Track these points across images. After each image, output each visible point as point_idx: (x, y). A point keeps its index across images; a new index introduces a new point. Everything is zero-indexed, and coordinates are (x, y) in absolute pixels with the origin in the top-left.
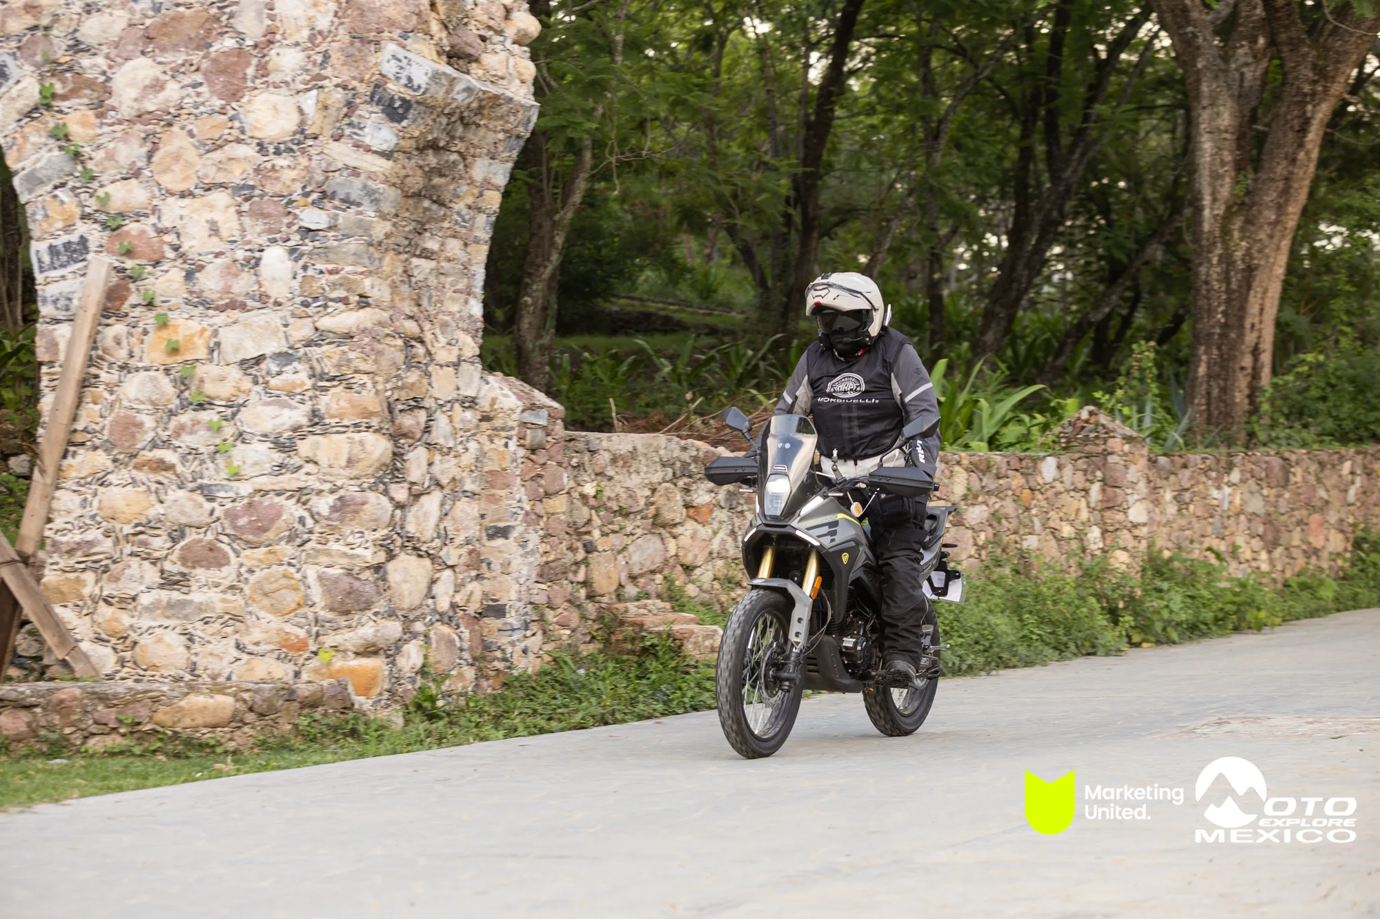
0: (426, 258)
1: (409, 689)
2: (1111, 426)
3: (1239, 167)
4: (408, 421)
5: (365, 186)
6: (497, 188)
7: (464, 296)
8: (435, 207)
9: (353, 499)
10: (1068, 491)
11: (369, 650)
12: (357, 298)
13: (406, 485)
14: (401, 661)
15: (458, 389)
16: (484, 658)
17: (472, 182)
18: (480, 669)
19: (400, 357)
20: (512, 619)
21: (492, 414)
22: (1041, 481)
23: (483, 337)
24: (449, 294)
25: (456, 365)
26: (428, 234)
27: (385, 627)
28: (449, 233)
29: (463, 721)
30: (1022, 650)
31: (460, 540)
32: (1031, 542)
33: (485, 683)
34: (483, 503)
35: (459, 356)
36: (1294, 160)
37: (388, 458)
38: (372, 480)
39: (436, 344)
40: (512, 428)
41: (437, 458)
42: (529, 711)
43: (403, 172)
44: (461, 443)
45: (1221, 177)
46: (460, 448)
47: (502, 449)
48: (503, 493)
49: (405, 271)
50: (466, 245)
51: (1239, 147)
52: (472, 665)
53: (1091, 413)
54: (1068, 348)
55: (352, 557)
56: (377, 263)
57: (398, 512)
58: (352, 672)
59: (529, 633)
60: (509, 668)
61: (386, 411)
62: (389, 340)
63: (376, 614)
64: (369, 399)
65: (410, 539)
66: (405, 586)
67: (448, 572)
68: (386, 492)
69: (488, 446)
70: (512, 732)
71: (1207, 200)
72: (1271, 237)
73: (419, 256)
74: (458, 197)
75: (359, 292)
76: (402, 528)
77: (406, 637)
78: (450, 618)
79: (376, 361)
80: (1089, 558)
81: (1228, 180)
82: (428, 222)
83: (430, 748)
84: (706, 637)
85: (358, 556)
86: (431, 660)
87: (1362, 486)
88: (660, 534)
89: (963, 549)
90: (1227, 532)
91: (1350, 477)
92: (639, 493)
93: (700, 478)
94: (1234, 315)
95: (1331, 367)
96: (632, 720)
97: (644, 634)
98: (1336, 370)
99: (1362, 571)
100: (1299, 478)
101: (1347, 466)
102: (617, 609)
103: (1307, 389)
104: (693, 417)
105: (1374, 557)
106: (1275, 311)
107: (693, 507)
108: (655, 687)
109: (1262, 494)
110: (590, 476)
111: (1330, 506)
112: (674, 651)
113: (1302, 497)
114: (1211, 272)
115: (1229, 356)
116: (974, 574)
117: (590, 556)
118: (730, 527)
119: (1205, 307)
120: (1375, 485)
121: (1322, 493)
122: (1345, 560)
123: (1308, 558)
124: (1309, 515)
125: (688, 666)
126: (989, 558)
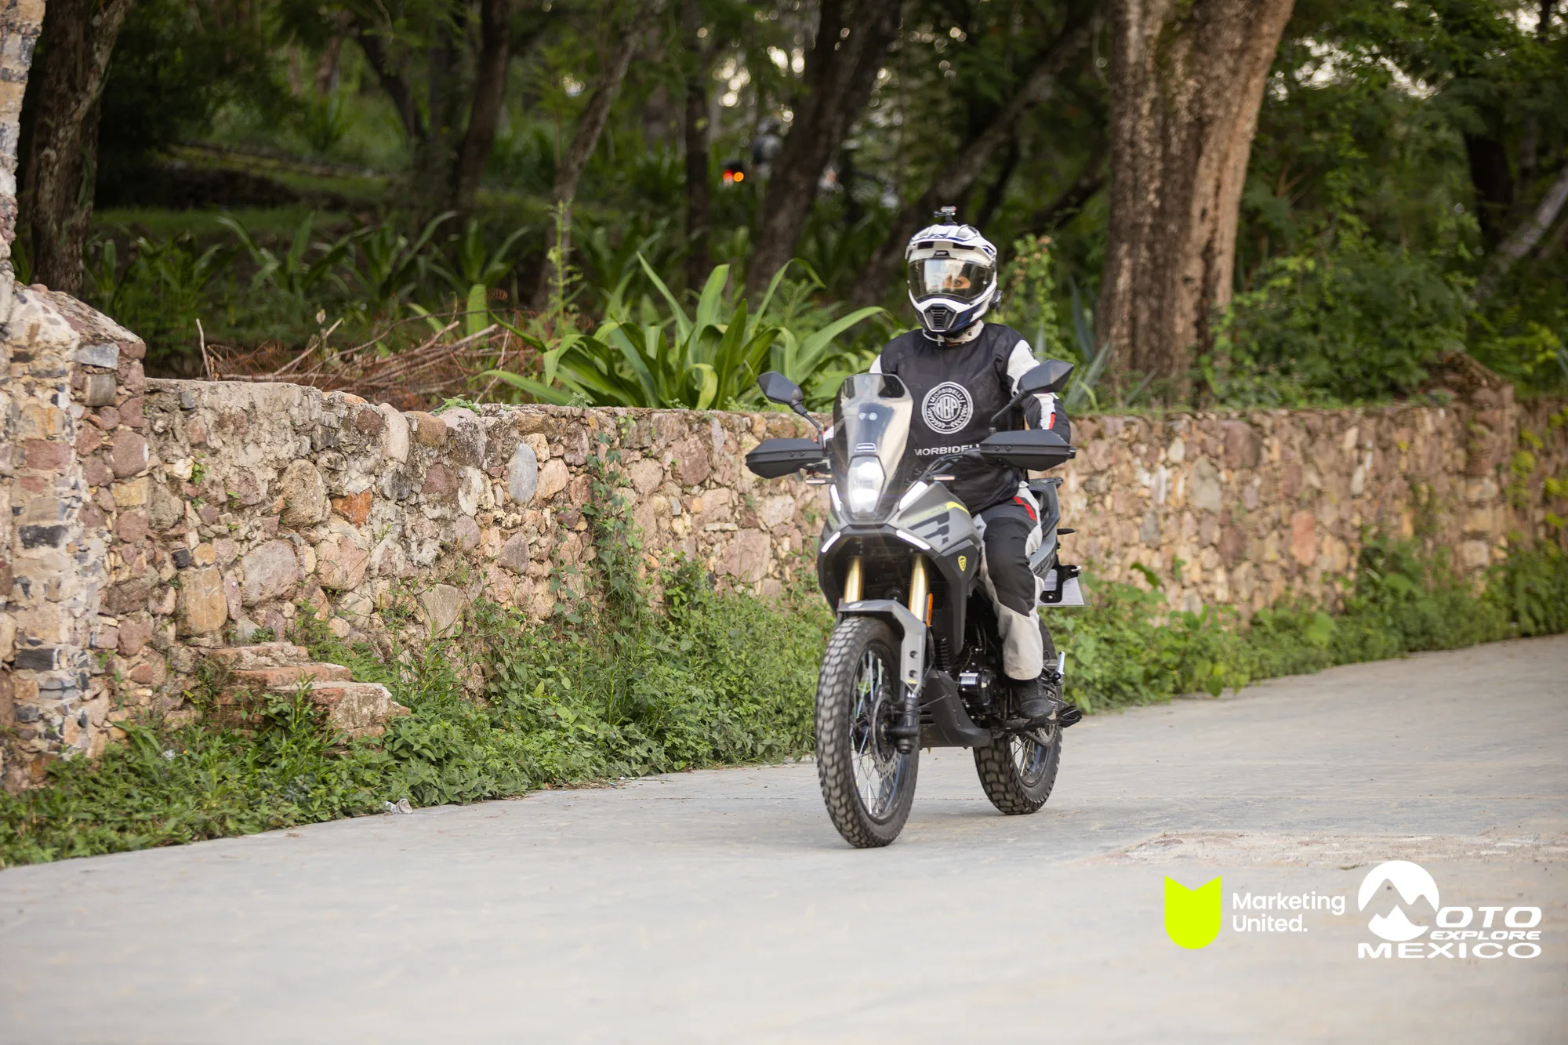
16: (17, 734)
18: (10, 751)
20: (62, 672)
21: (32, 351)
23: (16, 230)
33: (18, 773)
34: (18, 491)
40: (64, 373)
42: (91, 817)
47: (48, 405)
48: (48, 474)
59: (88, 694)
60: (57, 749)
69: (24, 400)
70: (65, 850)
71: (1134, 14)
72: (1234, 72)
84: (365, 701)
87: (1374, 468)
88: (291, 539)
89: (755, 565)
90: (1164, 540)
91: (1355, 453)
92: (259, 475)
93: (353, 453)
94: (1175, 196)
95: (1327, 278)
96: (251, 831)
97: (267, 696)
98: (1334, 283)
99: (1374, 600)
100: (1275, 455)
101: (1351, 435)
102: (225, 656)
103: (1288, 313)
104: (327, 350)
105: (1393, 579)
106: (1238, 189)
107: (342, 497)
108: (286, 779)
109: (1218, 480)
110: (183, 447)
111: (1325, 498)
112: (312, 723)
113: (1281, 485)
114: (1139, 128)
115: (1166, 260)
116: (772, 603)
117: (183, 573)
118: (399, 529)
119: (1130, 182)
120: (1397, 466)
121: (1312, 478)
122: (1348, 583)
123: (1290, 579)
124: (1292, 512)
125: (336, 745)
126: (795, 579)
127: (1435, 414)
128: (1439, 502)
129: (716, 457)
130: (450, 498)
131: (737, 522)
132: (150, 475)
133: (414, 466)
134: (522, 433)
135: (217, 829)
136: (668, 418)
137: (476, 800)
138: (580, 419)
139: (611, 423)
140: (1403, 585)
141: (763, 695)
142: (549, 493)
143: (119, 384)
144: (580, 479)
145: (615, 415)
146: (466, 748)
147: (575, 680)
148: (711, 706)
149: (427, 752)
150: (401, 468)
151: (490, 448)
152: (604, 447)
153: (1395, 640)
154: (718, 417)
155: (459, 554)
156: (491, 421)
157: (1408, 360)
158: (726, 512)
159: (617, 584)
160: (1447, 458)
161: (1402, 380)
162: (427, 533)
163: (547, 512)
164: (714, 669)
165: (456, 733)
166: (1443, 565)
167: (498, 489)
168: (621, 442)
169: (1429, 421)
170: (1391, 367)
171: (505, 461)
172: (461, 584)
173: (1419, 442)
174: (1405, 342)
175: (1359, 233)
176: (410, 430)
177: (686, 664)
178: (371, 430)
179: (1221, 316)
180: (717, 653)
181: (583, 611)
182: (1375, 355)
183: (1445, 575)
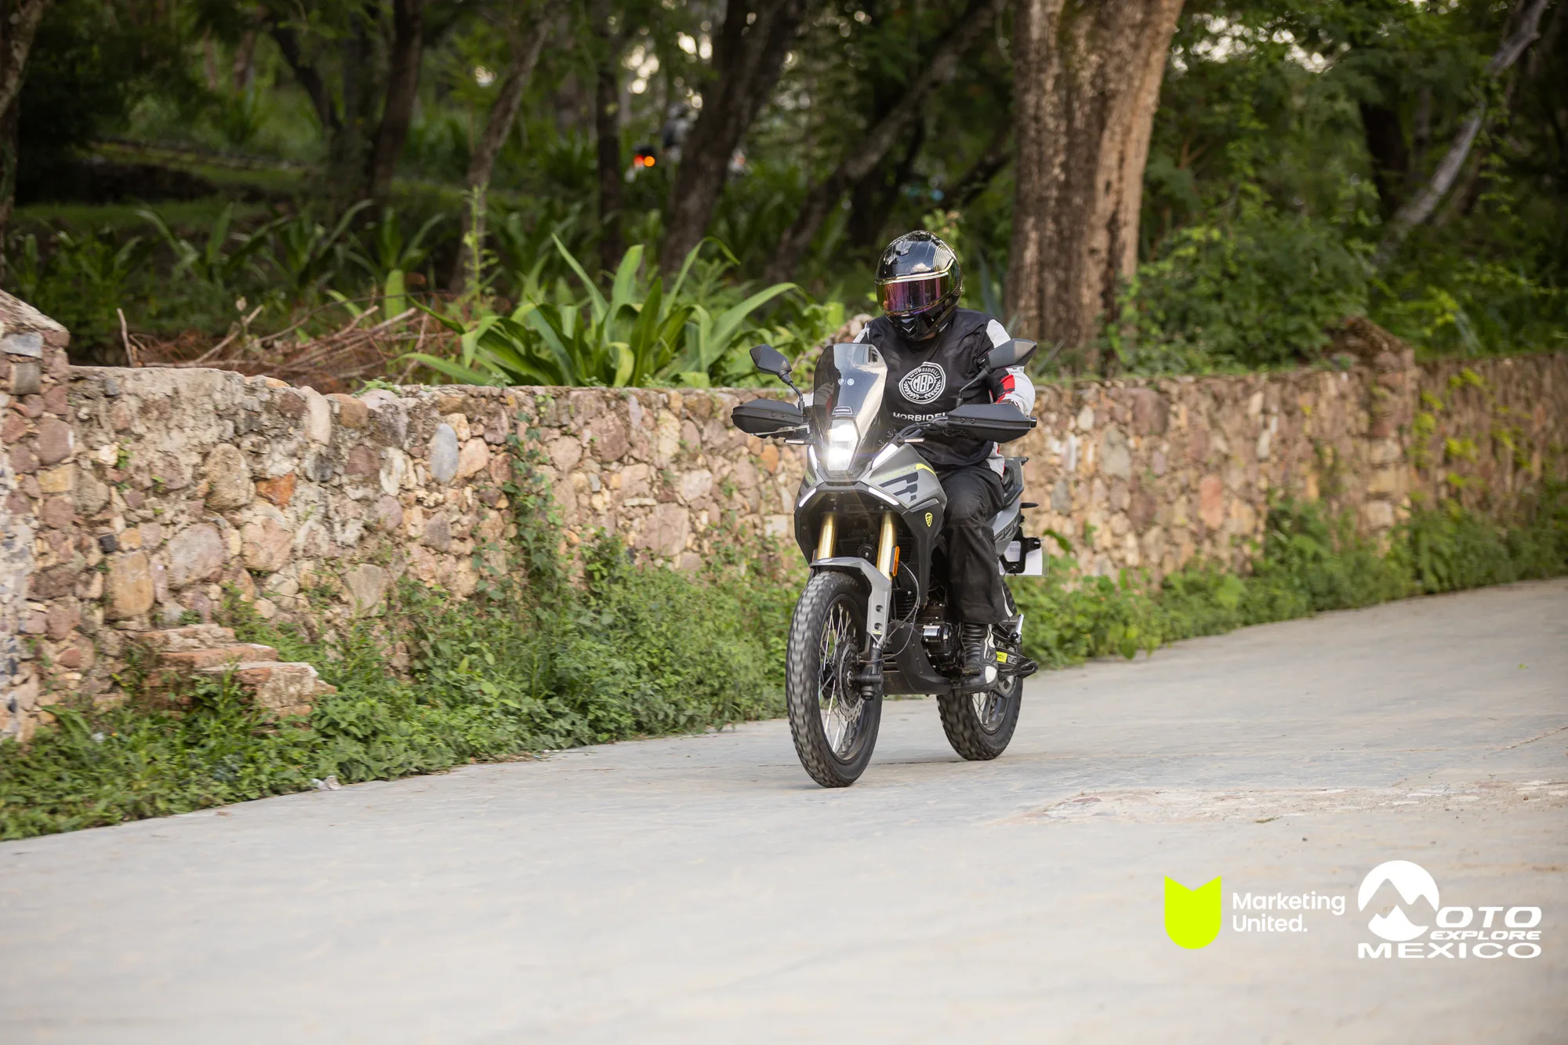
32: (778, 526)
42: (22, 800)
54: (814, 217)
59: (18, 679)
72: (1136, 47)
84: (291, 680)
87: (1280, 432)
88: (216, 522)
89: (675, 539)
90: (1075, 506)
91: (1261, 419)
92: (184, 460)
93: (276, 436)
94: (1080, 170)
95: (1230, 246)
96: (181, 810)
97: (194, 677)
98: (1237, 251)
99: (1282, 562)
100: (1183, 421)
101: (1256, 401)
102: (152, 639)
103: (1193, 282)
104: (248, 337)
105: (1299, 540)
106: (1142, 161)
107: (266, 480)
108: (215, 758)
109: (1127, 447)
110: (107, 433)
111: (1232, 463)
112: (241, 704)
113: (1188, 450)
114: (1044, 103)
115: (1072, 232)
116: (691, 576)
117: (110, 557)
118: (322, 510)
119: (1035, 156)
120: (1301, 430)
121: (1219, 443)
122: (1255, 546)
123: (1199, 543)
124: (1200, 477)
125: (264, 725)
126: (713, 552)
127: (1337, 377)
128: (1343, 464)
129: (633, 434)
130: (372, 478)
131: (655, 497)
132: (75, 461)
133: (337, 448)
134: (443, 413)
135: (147, 808)
136: (586, 396)
137: (403, 775)
138: (499, 399)
139: (530, 402)
140: (1310, 546)
141: (684, 666)
142: (469, 473)
143: (43, 373)
144: (500, 457)
145: (533, 394)
146: (393, 724)
147: (498, 654)
148: (633, 679)
149: (353, 729)
150: (324, 451)
151: (411, 428)
152: (523, 426)
153: (1303, 599)
154: (635, 394)
155: (382, 534)
156: (412, 402)
157: (1312, 327)
158: (645, 487)
159: (538, 560)
160: (1350, 421)
161: (1305, 345)
162: (351, 513)
163: (468, 491)
164: (636, 642)
165: (382, 710)
166: (1347, 525)
167: (420, 469)
168: (541, 420)
169: (1333, 384)
170: (1294, 333)
171: (426, 441)
172: (384, 564)
173: (1323, 405)
174: (1307, 308)
175: (1259, 200)
176: (332, 412)
177: (608, 637)
178: (294, 412)
179: (1127, 286)
180: (638, 626)
181: (505, 587)
182: (1278, 322)
183: (1351, 536)
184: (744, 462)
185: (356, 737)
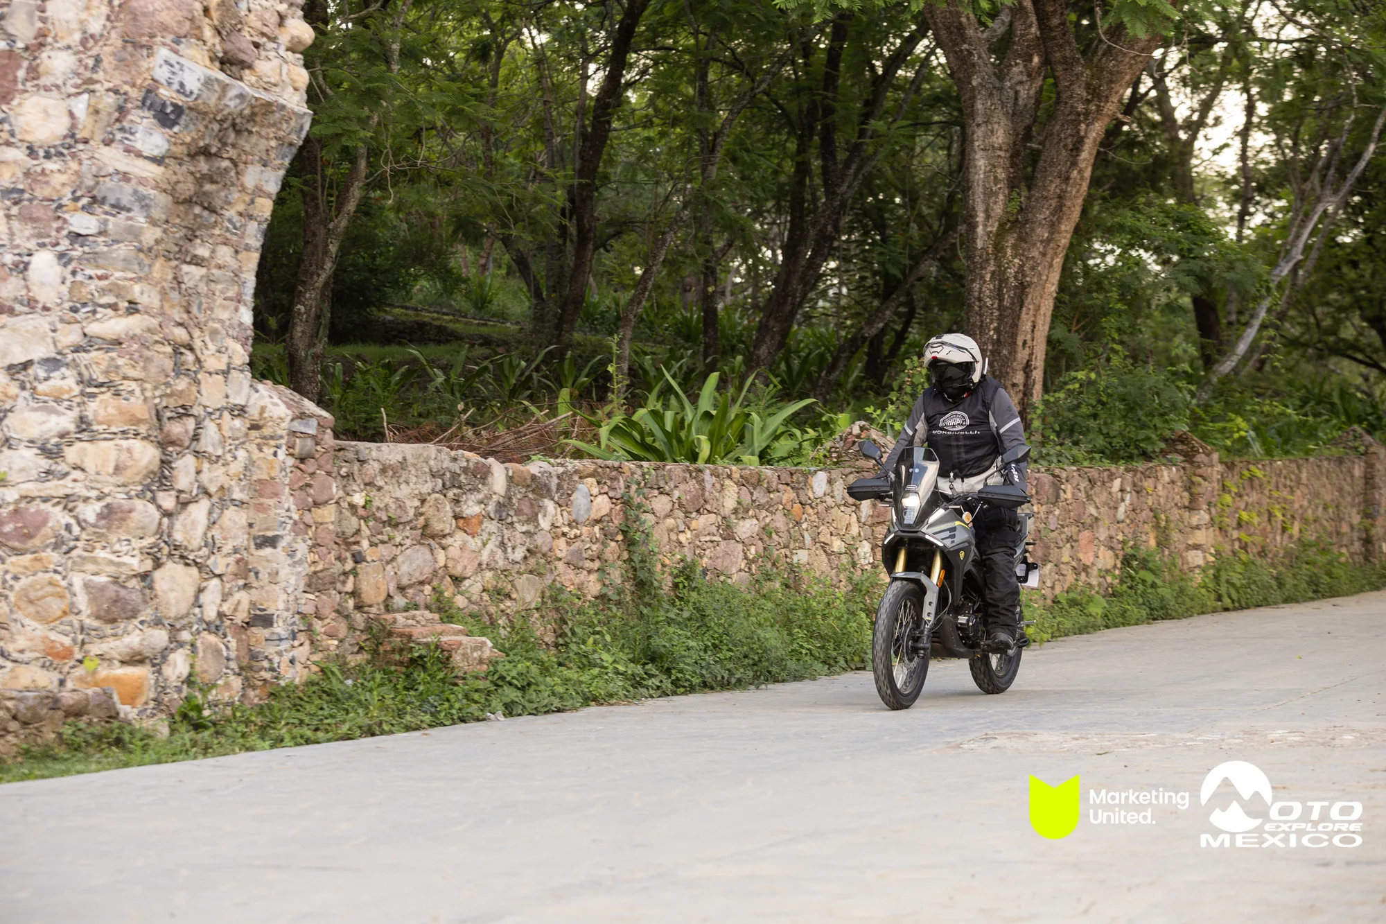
0: (197, 264)
1: (175, 698)
2: (882, 441)
3: (1012, 185)
4: (177, 429)
5: (135, 192)
6: (269, 196)
7: (234, 304)
8: (206, 213)
9: (120, 506)
10: (839, 506)
11: (135, 659)
12: (126, 304)
13: (174, 493)
14: (167, 671)
15: (227, 397)
16: (251, 668)
17: (243, 189)
18: (247, 679)
19: (169, 364)
20: (279, 629)
21: (261, 423)
22: (811, 496)
23: (253, 346)
24: (219, 301)
25: (226, 373)
26: (198, 241)
27: (151, 636)
28: (220, 240)
29: (229, 731)
30: (791, 664)
31: (228, 548)
32: (801, 556)
33: (251, 693)
34: (252, 512)
35: (229, 364)
36: (1067, 179)
37: (155, 466)
38: (140, 488)
39: (205, 352)
40: (281, 437)
41: (206, 466)
42: (296, 721)
43: (174, 178)
44: (230, 451)
45: (996, 194)
46: (229, 457)
47: (271, 457)
48: (271, 502)
49: (175, 278)
50: (237, 252)
51: (1013, 165)
52: (239, 674)
53: (862, 428)
54: (841, 364)
55: (119, 565)
56: (146, 269)
57: (165, 520)
58: (117, 680)
59: (296, 643)
60: (276, 678)
61: (154, 418)
62: (158, 347)
63: (142, 622)
64: (137, 405)
65: (177, 547)
66: (172, 595)
67: (216, 581)
68: (153, 500)
69: (256, 455)
70: (278, 742)
71: (980, 217)
72: (1044, 255)
73: (190, 263)
74: (229, 203)
75: (129, 298)
76: (169, 536)
77: (172, 646)
78: (217, 628)
79: (144, 368)
80: (859, 572)
81: (1001, 197)
82: (199, 228)
83: (195, 758)
84: (475, 649)
85: (125, 564)
86: (198, 669)
87: (1132, 504)
88: (429, 545)
89: (732, 563)
91: (1119, 495)
92: (409, 503)
93: (470, 489)
94: (1007, 332)
95: (1102, 384)
96: (399, 731)
97: (412, 645)
98: (1107, 387)
99: (1131, 588)
100: (1069, 496)
101: (1117, 483)
102: (385, 619)
103: (1078, 406)
104: (465, 428)
105: (1143, 574)
106: (1047, 328)
107: (463, 518)
108: (422, 697)
110: (359, 485)
111: (1100, 523)
112: (442, 663)
113: (1072, 514)
114: (984, 289)
115: (1001, 372)
116: (743, 588)
117: (359, 566)
118: (500, 538)
119: (978, 323)
120: (1146, 503)
121: (1093, 511)
122: (1115, 577)
123: (1078, 574)
124: (1079, 531)
125: (456, 677)
126: (759, 572)
127: (1170, 470)
128: (1172, 525)
129: (707, 494)
130: (533, 519)
131: (721, 535)
132: (337, 503)
133: (510, 499)
134: (581, 477)
135: (377, 730)
136: (675, 469)
137: (546, 712)
138: (618, 469)
139: (639, 472)
140: (1150, 578)
141: (736, 646)
142: (598, 517)
143: (317, 444)
144: (618, 508)
145: (641, 466)
146: (540, 679)
147: (614, 636)
148: (702, 653)
149: (515, 682)
150: (501, 500)
151: (559, 487)
152: (634, 487)
153: (1144, 612)
154: (710, 469)
155: (539, 555)
156: (561, 470)
157: (1153, 436)
158: (714, 529)
159: (642, 575)
160: (1178, 498)
161: (1150, 449)
162: (519, 541)
163: (597, 529)
164: (704, 629)
165: (535, 669)
166: (1175, 565)
167: (565, 513)
168: (646, 484)
169: (1166, 474)
170: (1143, 440)
171: (569, 495)
172: (540, 575)
173: (1160, 487)
174: (1151, 425)
175: (1122, 355)
176: (507, 475)
177: (686, 626)
178: (482, 475)
179: (1036, 408)
180: (707, 620)
181: (620, 592)
182: (1132, 432)
183: (1177, 572)
184: (779, 515)
185: (516, 687)
